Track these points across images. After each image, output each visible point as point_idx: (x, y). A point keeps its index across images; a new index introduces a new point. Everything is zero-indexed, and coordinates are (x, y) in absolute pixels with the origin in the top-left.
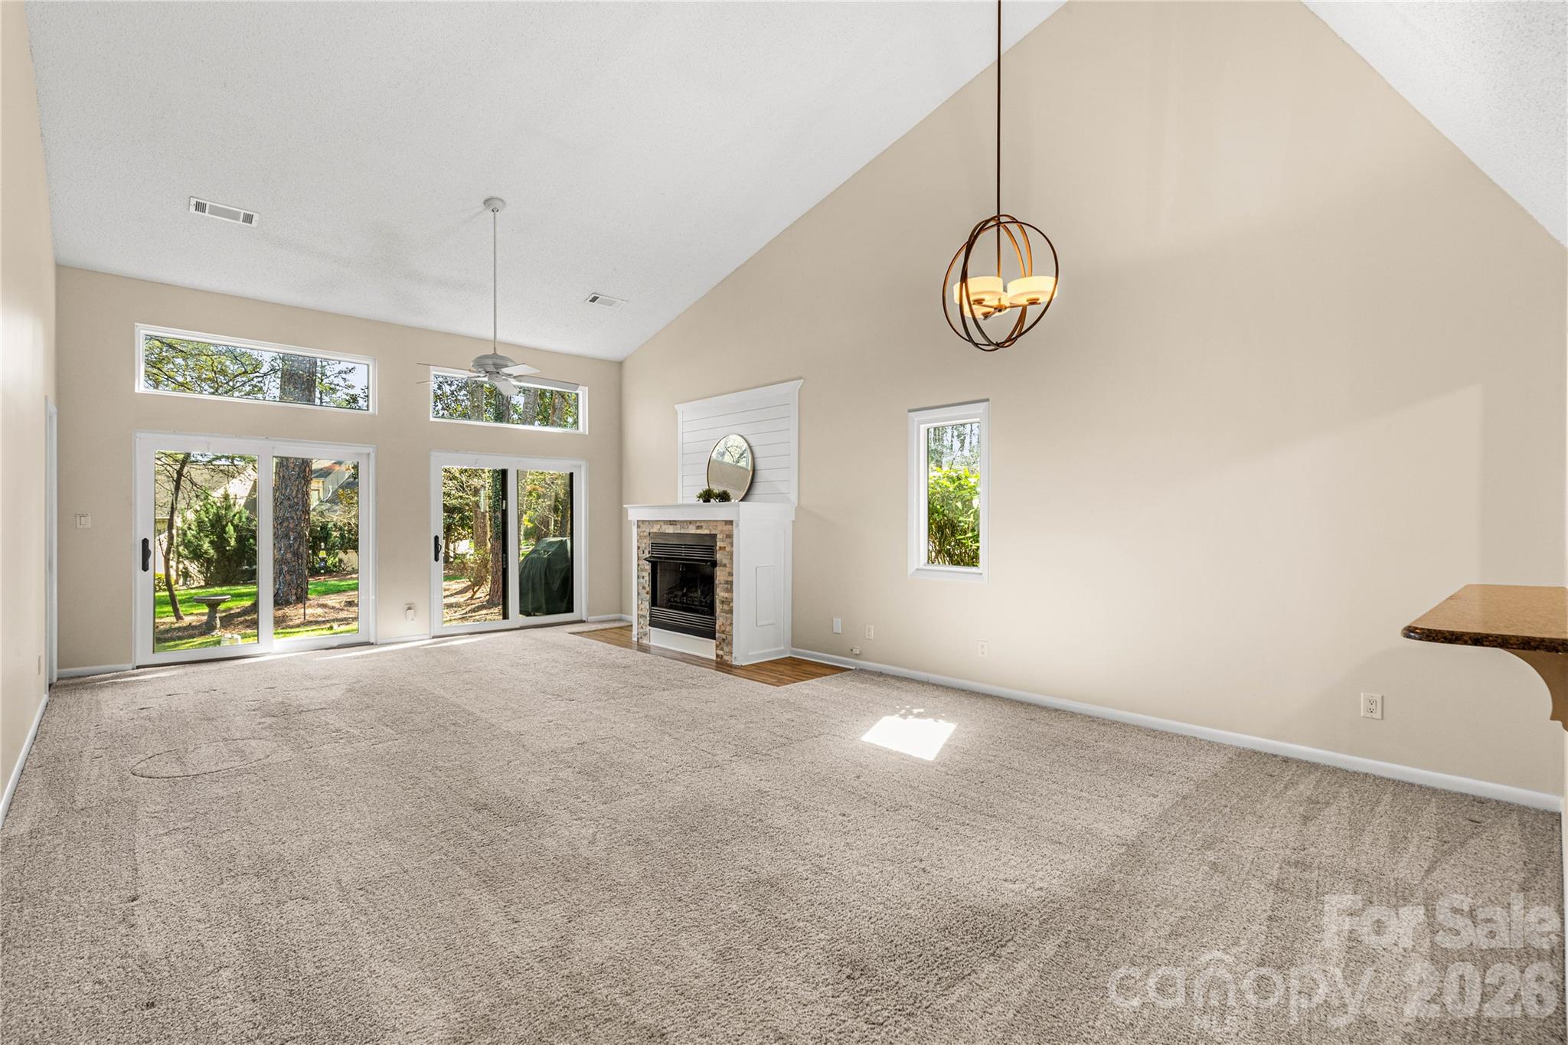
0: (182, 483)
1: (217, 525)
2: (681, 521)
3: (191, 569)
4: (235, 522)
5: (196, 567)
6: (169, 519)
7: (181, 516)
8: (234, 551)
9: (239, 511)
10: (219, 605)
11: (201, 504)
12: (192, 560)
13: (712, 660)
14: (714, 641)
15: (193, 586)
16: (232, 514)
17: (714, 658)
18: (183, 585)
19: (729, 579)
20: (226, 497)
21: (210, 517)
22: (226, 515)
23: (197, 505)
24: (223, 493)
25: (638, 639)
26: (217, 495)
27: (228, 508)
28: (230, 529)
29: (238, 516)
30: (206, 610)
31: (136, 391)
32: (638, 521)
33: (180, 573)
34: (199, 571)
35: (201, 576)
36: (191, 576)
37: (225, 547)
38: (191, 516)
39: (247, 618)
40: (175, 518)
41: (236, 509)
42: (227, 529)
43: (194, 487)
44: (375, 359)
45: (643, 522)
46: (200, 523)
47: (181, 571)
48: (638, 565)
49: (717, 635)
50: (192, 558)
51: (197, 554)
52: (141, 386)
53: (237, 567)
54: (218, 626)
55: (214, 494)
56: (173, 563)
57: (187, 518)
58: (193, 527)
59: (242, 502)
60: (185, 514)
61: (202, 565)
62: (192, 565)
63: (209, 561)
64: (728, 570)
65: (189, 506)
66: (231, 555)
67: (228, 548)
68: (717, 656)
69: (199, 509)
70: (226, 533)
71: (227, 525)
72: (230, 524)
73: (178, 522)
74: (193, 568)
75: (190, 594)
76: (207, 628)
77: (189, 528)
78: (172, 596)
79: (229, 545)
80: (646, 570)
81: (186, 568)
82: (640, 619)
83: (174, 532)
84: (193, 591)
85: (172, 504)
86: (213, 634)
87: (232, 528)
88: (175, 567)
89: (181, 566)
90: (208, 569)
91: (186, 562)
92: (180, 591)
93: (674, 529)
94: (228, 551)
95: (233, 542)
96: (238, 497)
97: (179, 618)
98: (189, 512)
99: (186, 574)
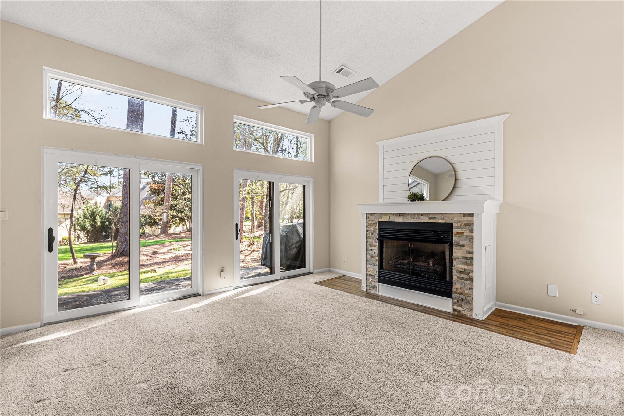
0: (77, 196)
1: (93, 216)
2: (411, 214)
3: (80, 235)
4: (100, 215)
5: (83, 234)
6: (71, 214)
7: (76, 212)
8: (99, 227)
9: (102, 209)
10: (96, 258)
11: (85, 206)
12: (81, 231)
13: (449, 313)
14: (452, 299)
15: (82, 242)
16: (99, 211)
17: (451, 311)
18: (77, 242)
19: (469, 255)
20: (96, 204)
21: (89, 212)
22: (96, 212)
23: (83, 207)
24: (95, 202)
25: (367, 290)
26: (92, 203)
27: (97, 208)
28: (98, 217)
29: (101, 212)
30: (89, 260)
31: (44, 117)
32: (366, 213)
33: (76, 237)
34: (84, 236)
35: (85, 238)
36: (80, 238)
37: (96, 225)
38: (81, 212)
39: (109, 262)
40: (74, 213)
41: (100, 209)
42: (97, 217)
43: (82, 199)
44: (202, 108)
45: (372, 214)
46: (85, 215)
47: (77, 236)
48: (367, 242)
49: (454, 295)
50: (81, 230)
51: (83, 229)
52: (48, 114)
53: (100, 234)
54: (96, 269)
55: (91, 202)
56: (73, 232)
57: (79, 213)
58: (82, 217)
59: (102, 205)
60: (78, 211)
61: (86, 233)
62: (81, 233)
63: (88, 232)
64: (467, 249)
65: (80, 208)
66: (98, 229)
67: (97, 226)
68: (454, 310)
69: (84, 209)
70: (96, 219)
71: (96, 215)
72: (98, 215)
73: (75, 214)
74: (82, 234)
75: (81, 247)
76: (90, 270)
77: (80, 217)
78: (71, 248)
79: (97, 225)
80: (375, 246)
81: (78, 235)
82: (368, 277)
83: (73, 219)
84: (82, 245)
85: (72, 206)
86: (93, 273)
87: (99, 217)
88: (74, 234)
89: (76, 234)
90: (88, 235)
91: (79, 232)
92: (76, 247)
93: (403, 219)
94: (97, 227)
95: (99, 223)
96: (101, 203)
97: (75, 262)
98: (80, 210)
99: (79, 237)
